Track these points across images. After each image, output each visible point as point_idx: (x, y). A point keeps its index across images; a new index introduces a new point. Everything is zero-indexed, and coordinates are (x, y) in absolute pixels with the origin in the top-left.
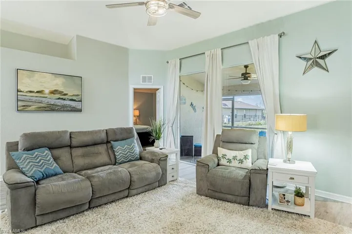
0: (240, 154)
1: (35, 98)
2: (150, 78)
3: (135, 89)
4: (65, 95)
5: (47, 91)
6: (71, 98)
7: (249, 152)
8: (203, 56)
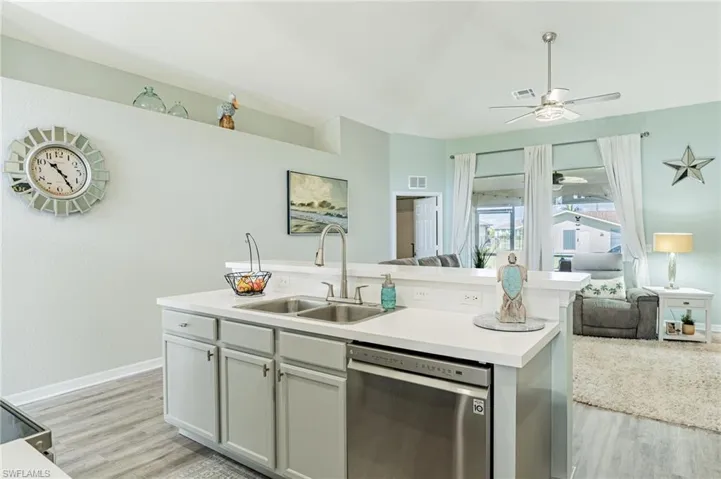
0: (611, 283)
1: (305, 214)
2: (422, 181)
3: (399, 199)
4: (333, 208)
5: (316, 204)
6: (337, 213)
7: (621, 280)
8: (521, 151)
